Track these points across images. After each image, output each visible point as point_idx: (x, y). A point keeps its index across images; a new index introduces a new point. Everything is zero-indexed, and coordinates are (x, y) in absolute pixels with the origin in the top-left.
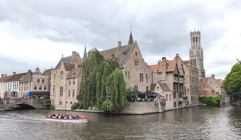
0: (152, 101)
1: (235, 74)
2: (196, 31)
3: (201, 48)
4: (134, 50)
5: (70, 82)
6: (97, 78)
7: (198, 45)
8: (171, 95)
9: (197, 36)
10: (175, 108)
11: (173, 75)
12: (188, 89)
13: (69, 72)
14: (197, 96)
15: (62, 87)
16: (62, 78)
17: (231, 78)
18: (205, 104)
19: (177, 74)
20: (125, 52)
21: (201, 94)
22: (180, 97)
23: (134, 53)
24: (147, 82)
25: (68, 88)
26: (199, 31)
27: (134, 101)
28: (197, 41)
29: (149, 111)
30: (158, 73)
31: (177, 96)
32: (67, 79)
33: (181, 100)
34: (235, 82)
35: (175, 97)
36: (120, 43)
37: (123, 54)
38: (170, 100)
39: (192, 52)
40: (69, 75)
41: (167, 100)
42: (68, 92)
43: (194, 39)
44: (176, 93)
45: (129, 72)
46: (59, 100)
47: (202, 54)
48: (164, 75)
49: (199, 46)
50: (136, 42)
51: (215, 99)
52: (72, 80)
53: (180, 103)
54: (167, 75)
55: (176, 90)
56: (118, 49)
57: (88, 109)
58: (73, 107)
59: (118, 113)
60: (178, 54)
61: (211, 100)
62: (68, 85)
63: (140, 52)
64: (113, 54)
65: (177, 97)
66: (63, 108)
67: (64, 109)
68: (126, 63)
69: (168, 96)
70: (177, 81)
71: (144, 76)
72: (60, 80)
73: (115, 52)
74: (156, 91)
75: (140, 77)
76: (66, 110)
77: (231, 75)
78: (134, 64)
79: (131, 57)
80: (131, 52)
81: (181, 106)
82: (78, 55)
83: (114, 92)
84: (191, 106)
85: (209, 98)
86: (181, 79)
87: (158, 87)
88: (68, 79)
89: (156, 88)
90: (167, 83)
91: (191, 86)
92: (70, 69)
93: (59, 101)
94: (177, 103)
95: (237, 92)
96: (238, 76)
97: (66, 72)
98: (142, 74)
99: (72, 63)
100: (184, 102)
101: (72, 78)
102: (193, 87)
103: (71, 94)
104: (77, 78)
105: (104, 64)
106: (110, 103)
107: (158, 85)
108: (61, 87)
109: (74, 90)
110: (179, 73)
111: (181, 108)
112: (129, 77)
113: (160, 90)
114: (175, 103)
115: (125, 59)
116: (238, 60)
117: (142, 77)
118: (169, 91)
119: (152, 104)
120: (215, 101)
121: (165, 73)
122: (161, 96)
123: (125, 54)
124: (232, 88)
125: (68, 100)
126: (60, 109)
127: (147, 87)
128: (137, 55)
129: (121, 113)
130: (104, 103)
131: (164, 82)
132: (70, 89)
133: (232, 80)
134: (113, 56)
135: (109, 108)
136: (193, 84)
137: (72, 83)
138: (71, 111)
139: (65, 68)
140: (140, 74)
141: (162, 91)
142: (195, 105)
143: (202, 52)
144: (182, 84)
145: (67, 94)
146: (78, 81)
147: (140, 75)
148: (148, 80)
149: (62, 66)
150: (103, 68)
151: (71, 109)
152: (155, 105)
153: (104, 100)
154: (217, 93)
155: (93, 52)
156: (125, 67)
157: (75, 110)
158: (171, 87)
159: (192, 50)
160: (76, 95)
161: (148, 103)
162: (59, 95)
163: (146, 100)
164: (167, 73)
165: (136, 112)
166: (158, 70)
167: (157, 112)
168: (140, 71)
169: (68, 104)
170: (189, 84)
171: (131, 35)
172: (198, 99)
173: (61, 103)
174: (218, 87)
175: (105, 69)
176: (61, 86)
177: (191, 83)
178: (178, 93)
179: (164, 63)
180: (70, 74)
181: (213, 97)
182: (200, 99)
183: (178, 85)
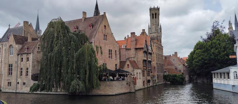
0: (123, 79)
1: (199, 52)
2: (155, 7)
3: (160, 25)
4: (103, 23)
5: (22, 58)
6: (63, 53)
7: (157, 21)
8: (141, 73)
9: (157, 12)
10: (143, 87)
11: (143, 52)
12: (155, 67)
13: (21, 46)
14: (162, 74)
15: (12, 65)
16: (11, 53)
17: (195, 56)
18: (169, 83)
19: (147, 51)
20: (92, 24)
21: (165, 72)
22: (148, 75)
23: (102, 26)
24: (116, 59)
25: (19, 65)
26: (158, 7)
27: (105, 80)
28: (156, 18)
29: (121, 91)
30: (126, 49)
31: (145, 74)
32: (18, 55)
33: (149, 78)
34: (200, 60)
35: (143, 76)
36: (84, 13)
37: (90, 26)
38: (140, 78)
39: (151, 28)
40: (21, 50)
41: (137, 79)
42: (19, 70)
43: (153, 15)
44: (144, 71)
45: (101, 48)
46: (7, 80)
47: (161, 31)
48: (133, 52)
49: (157, 23)
50: (105, 14)
51: (180, 77)
52: (24, 57)
53: (149, 81)
54: (137, 52)
55: (145, 68)
56: (83, 20)
57: (52, 91)
58: (32, 89)
59: (86, 94)
60: (144, 30)
61: (175, 78)
62: (19, 62)
63: (108, 25)
64: (77, 26)
65: (145, 76)
66: (13, 90)
67: (15, 91)
68: (94, 37)
69: (138, 75)
70: (145, 59)
71: (113, 52)
72: (9, 55)
73: (79, 24)
74: (126, 69)
75: (109, 53)
76: (16, 93)
77: (196, 53)
78: (103, 39)
79: (100, 30)
80: (100, 25)
81: (149, 85)
82: (30, 26)
83: (84, 71)
84: (157, 84)
85: (174, 76)
86: (149, 56)
87: (128, 65)
88: (20, 55)
89: (126, 66)
90: (136, 61)
91: (157, 63)
92: (21, 42)
93: (7, 82)
94: (146, 82)
95: (202, 70)
96: (202, 54)
97: (17, 46)
98: (111, 50)
99: (23, 35)
100: (151, 81)
101: (25, 54)
102: (158, 65)
103: (24, 73)
104: (32, 54)
105: (71, 38)
106: (80, 83)
107: (128, 63)
108: (10, 65)
109: (28, 68)
110: (148, 50)
111: (148, 87)
112: (101, 53)
113: (130, 68)
114: (144, 82)
115: (93, 32)
116: (202, 37)
117: (111, 53)
118: (138, 68)
119: (124, 83)
120: (179, 79)
121: (134, 49)
122: (131, 74)
123: (93, 26)
124: (196, 65)
125: (19, 80)
126: (9, 91)
127: (116, 65)
128: (106, 28)
129: (90, 94)
130: (73, 83)
131: (133, 59)
132: (22, 66)
133: (196, 58)
134: (77, 28)
135: (79, 89)
136: (158, 61)
137: (24, 60)
138: (30, 93)
139: (15, 41)
140: (110, 50)
141: (133, 69)
142: (160, 83)
143: (161, 29)
144: (150, 62)
145: (19, 73)
146: (33, 57)
147: (109, 52)
148: (117, 57)
149: (12, 38)
150: (71, 42)
151: (30, 91)
152: (127, 84)
153: (72, 80)
154: (179, 71)
155: (59, 23)
156: (93, 42)
157: (35, 92)
158: (141, 65)
159: (151, 27)
160: (30, 74)
161: (120, 82)
162: (7, 74)
163: (118, 79)
164: (136, 49)
165: (107, 93)
166: (126, 46)
167: (129, 91)
168: (110, 47)
169: (19, 85)
170: (155, 61)
171: (97, 5)
172: (162, 77)
173: (9, 84)
174: (180, 65)
175: (72, 42)
176: (10, 63)
177: (157, 61)
178: (146, 71)
179: (133, 39)
180: (22, 48)
181: (177, 75)
182: (165, 77)
183: (147, 62)
